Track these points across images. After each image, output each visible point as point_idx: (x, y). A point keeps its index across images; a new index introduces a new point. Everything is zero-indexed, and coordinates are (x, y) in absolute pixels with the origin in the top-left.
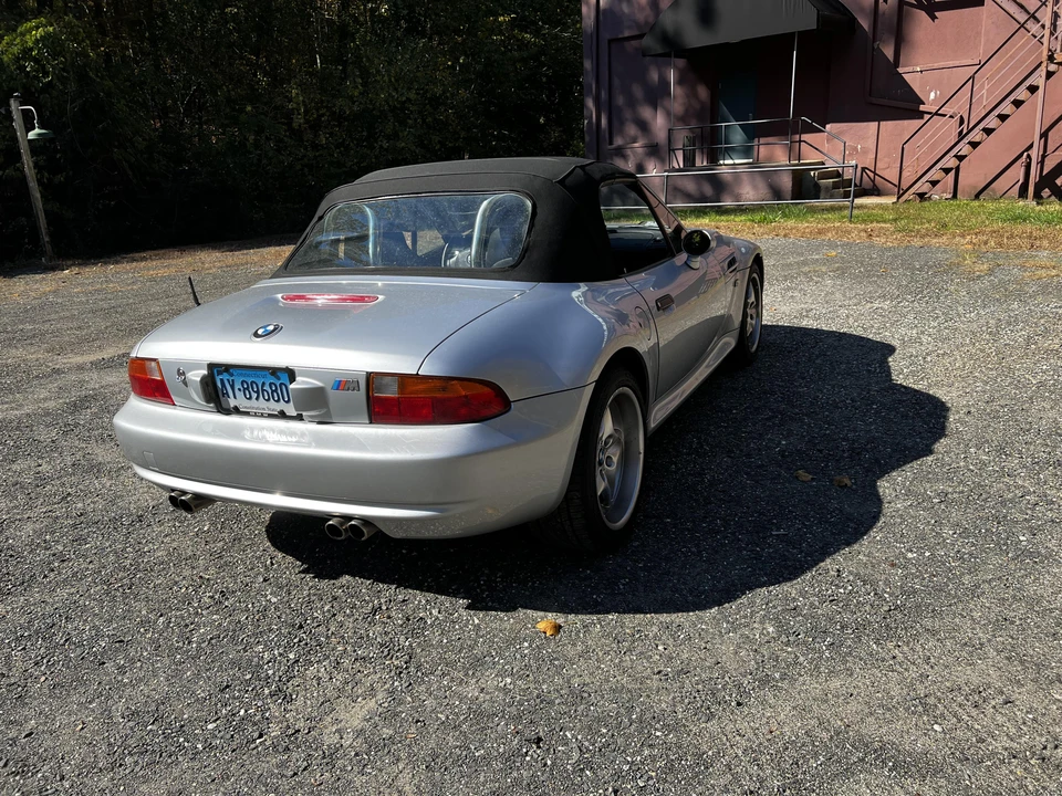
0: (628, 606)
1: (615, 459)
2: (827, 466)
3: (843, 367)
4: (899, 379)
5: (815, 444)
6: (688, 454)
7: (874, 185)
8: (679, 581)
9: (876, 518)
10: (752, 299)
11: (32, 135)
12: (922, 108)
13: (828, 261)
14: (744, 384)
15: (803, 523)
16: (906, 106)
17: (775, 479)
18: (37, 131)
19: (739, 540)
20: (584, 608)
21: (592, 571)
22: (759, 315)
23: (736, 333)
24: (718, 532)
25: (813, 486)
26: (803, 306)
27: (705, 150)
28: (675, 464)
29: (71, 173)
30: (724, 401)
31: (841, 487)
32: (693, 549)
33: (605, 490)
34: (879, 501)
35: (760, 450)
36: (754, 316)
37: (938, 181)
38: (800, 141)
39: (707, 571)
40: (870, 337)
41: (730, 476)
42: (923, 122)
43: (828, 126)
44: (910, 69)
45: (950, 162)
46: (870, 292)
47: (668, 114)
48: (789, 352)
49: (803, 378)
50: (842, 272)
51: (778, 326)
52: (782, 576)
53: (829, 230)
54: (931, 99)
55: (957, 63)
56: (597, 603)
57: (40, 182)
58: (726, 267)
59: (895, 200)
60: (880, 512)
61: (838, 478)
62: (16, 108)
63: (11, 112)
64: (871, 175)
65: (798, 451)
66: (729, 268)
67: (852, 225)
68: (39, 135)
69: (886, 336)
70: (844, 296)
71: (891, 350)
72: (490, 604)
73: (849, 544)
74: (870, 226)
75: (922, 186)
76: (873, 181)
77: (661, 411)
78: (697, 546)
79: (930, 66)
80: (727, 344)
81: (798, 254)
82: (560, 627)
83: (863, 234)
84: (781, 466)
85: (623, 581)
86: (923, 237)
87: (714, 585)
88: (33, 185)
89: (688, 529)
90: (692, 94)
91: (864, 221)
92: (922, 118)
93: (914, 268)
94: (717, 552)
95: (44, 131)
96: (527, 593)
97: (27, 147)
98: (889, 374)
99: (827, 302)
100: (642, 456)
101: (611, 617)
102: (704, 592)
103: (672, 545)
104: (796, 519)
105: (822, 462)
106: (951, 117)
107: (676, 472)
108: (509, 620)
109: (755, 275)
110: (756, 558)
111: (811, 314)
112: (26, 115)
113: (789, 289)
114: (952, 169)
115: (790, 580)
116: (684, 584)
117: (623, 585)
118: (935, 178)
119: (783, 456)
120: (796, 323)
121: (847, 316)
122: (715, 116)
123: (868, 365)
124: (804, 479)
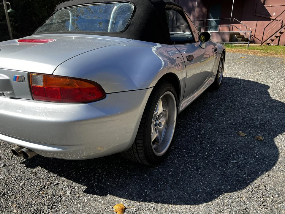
0: (161, 198)
1: (163, 123)
2: (251, 130)
3: (252, 92)
4: (274, 98)
5: (245, 121)
6: (195, 121)
7: (254, 40)
8: (187, 185)
9: (277, 157)
10: (221, 66)
11: (9, 11)
12: (271, 18)
13: (242, 59)
14: (216, 95)
15: (244, 157)
16: (266, 16)
17: (229, 134)
18: (10, 10)
19: (216, 164)
20: (139, 198)
21: (147, 175)
22: (222, 72)
23: (215, 77)
24: (206, 159)
25: (246, 139)
26: (235, 71)
27: (204, 27)
28: (189, 125)
29: (20, 23)
30: (209, 101)
31: (259, 140)
32: (195, 167)
33: (157, 137)
34: (276, 149)
35: (223, 121)
36: (221, 72)
37: (274, 40)
38: (233, 26)
39: (200, 180)
40: (260, 82)
41: (211, 131)
42: (270, 22)
43: (242, 22)
44: (268, 6)
45: (278, 34)
46: (257, 69)
47: (194, 16)
48: (231, 86)
49: (238, 95)
50: (247, 62)
51: (227, 77)
52: (237, 187)
53: (241, 51)
54: (274, 15)
55: (283, 4)
56: (146, 195)
57: (11, 25)
58: (214, 51)
59: (260, 45)
60: (278, 155)
61: (257, 136)
62: (5, 3)
63: (3, 4)
64: (253, 37)
65: (238, 123)
66: (215, 51)
67: (249, 50)
68: (11, 11)
69: (265, 82)
70: (248, 69)
71: (269, 87)
72: (96, 190)
73: (267, 171)
74: (254, 51)
75: (269, 41)
76: (254, 39)
77: (184, 104)
78: (196, 165)
79: (274, 5)
80: (212, 80)
81: (232, 57)
82: (125, 209)
83: (252, 52)
84: (232, 129)
85: (160, 182)
86: (272, 54)
87: (204, 189)
88: (9, 26)
89: (193, 156)
90: (201, 11)
91: (252, 49)
92: (270, 21)
93: (271, 63)
94: (205, 169)
95: (12, 10)
96: (115, 185)
97: (8, 15)
98: (269, 95)
99: (243, 71)
100: (175, 123)
101: (151, 205)
102: (199, 193)
103: (185, 164)
104: (241, 155)
105: (249, 128)
106: (279, 21)
107: (189, 128)
108: (101, 201)
109: (222, 57)
110: (223, 175)
111: (238, 74)
112: (8, 5)
113: (230, 66)
114: (278, 36)
115: (241, 189)
116: (190, 187)
117: (161, 185)
118: (273, 39)
119: (232, 124)
120: (233, 76)
121: (251, 76)
122: (208, 17)
123: (261, 92)
124: (242, 135)
